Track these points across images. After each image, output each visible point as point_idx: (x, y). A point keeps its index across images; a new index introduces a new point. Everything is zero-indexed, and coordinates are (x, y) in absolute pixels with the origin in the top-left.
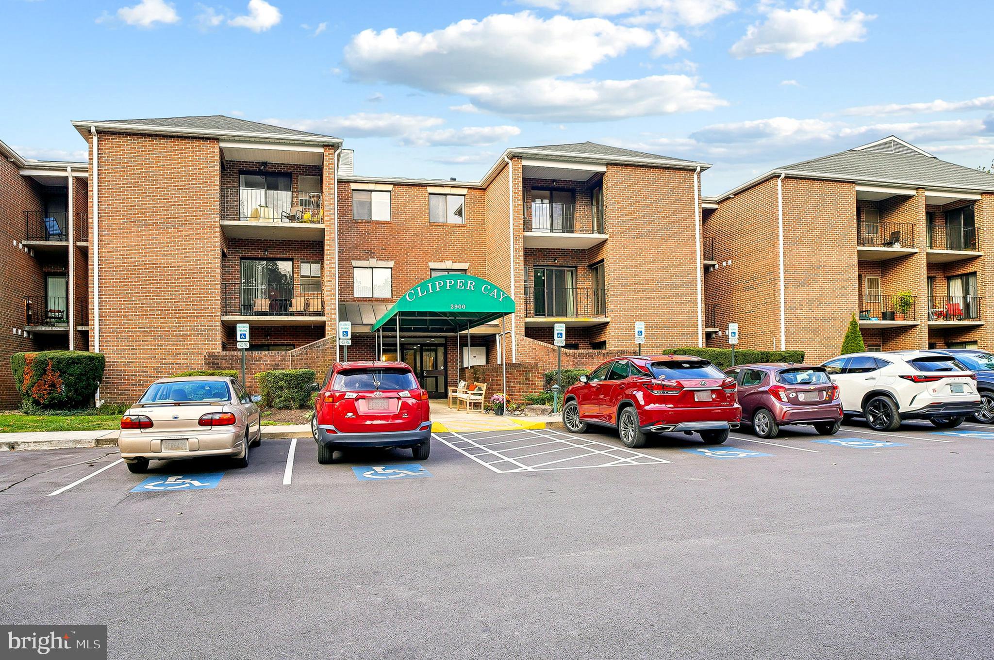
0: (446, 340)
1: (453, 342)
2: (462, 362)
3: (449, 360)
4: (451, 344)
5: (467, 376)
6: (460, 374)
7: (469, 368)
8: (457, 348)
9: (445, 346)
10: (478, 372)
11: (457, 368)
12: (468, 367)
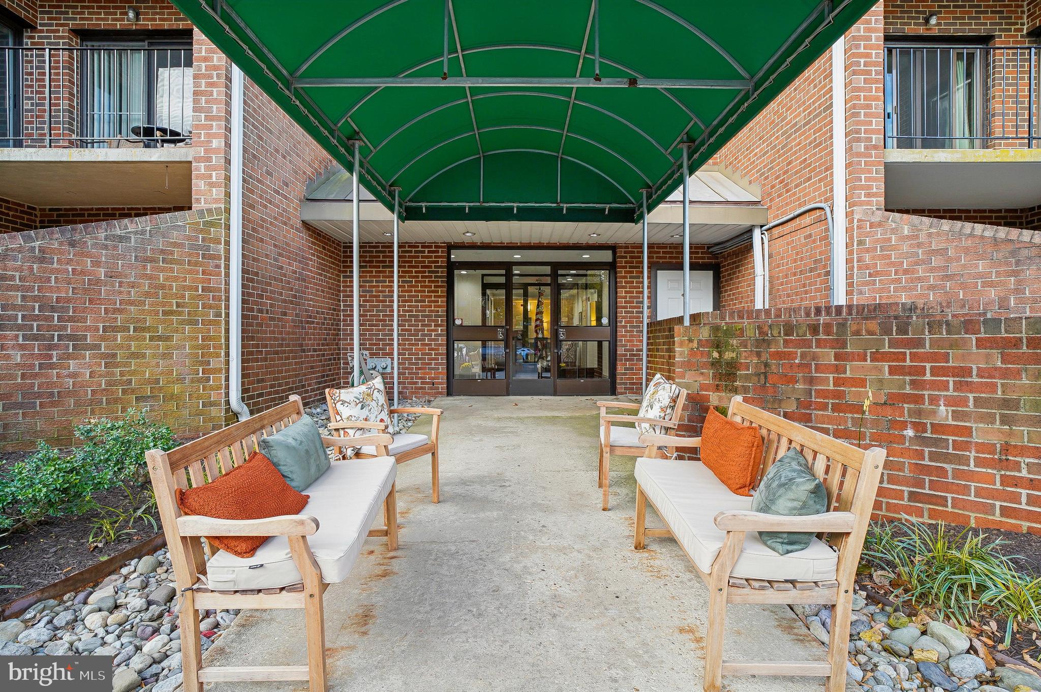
0: (614, 253)
1: (631, 257)
2: (653, 307)
3: (621, 302)
4: (626, 262)
5: (681, 352)
6: (649, 338)
7: (687, 322)
8: (642, 272)
9: (611, 267)
10: (735, 342)
11: (642, 322)
12: (680, 320)
